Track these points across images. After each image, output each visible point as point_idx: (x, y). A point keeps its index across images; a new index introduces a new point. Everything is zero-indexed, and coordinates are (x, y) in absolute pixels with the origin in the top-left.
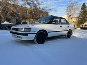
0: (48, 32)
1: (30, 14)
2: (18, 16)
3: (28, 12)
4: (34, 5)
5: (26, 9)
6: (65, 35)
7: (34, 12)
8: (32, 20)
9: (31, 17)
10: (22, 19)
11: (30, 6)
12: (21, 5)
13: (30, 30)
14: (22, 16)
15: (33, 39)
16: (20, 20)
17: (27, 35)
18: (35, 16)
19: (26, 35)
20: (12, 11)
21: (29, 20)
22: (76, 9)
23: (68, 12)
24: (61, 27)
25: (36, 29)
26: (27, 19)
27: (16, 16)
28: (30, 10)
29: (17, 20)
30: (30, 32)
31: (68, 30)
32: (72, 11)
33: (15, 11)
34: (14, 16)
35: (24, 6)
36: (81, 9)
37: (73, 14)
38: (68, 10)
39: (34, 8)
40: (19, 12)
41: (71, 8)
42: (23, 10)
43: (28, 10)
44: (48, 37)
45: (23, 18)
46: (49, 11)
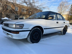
0: (44, 29)
1: (26, 11)
2: (17, 13)
3: (25, 9)
4: (30, 4)
5: (24, 7)
6: (61, 32)
7: (30, 9)
8: (28, 16)
9: (28, 14)
10: (20, 16)
11: (27, 4)
12: (19, 4)
13: (22, 26)
14: (19, 13)
15: (26, 37)
16: (18, 16)
17: (19, 33)
18: (31, 13)
19: (17, 32)
20: (12, 8)
21: (26, 16)
22: (67, 7)
23: (59, 10)
24: (57, 23)
25: (30, 25)
26: (23, 15)
27: (15, 12)
28: (27, 8)
29: (15, 16)
30: (22, 28)
31: (64, 26)
32: (63, 9)
33: (14, 8)
34: (13, 13)
35: (22, 5)
36: (71, 8)
37: (63, 11)
38: (59, 8)
39: (30, 6)
40: (17, 10)
41: (62, 6)
42: (20, 8)
43: (25, 8)
44: (43, 34)
45: (21, 14)
46: (43, 9)
